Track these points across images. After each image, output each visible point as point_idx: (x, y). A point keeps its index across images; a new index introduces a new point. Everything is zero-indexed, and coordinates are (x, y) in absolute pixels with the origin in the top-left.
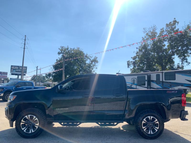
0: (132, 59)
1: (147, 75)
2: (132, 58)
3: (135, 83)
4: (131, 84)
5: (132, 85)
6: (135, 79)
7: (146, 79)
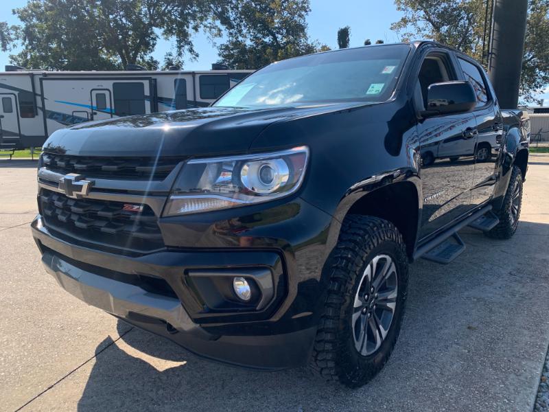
0: (17, 15)
1: (148, 81)
2: (14, 13)
3: (108, 106)
4: (90, 111)
5: (95, 114)
6: (107, 93)
7: (147, 93)
